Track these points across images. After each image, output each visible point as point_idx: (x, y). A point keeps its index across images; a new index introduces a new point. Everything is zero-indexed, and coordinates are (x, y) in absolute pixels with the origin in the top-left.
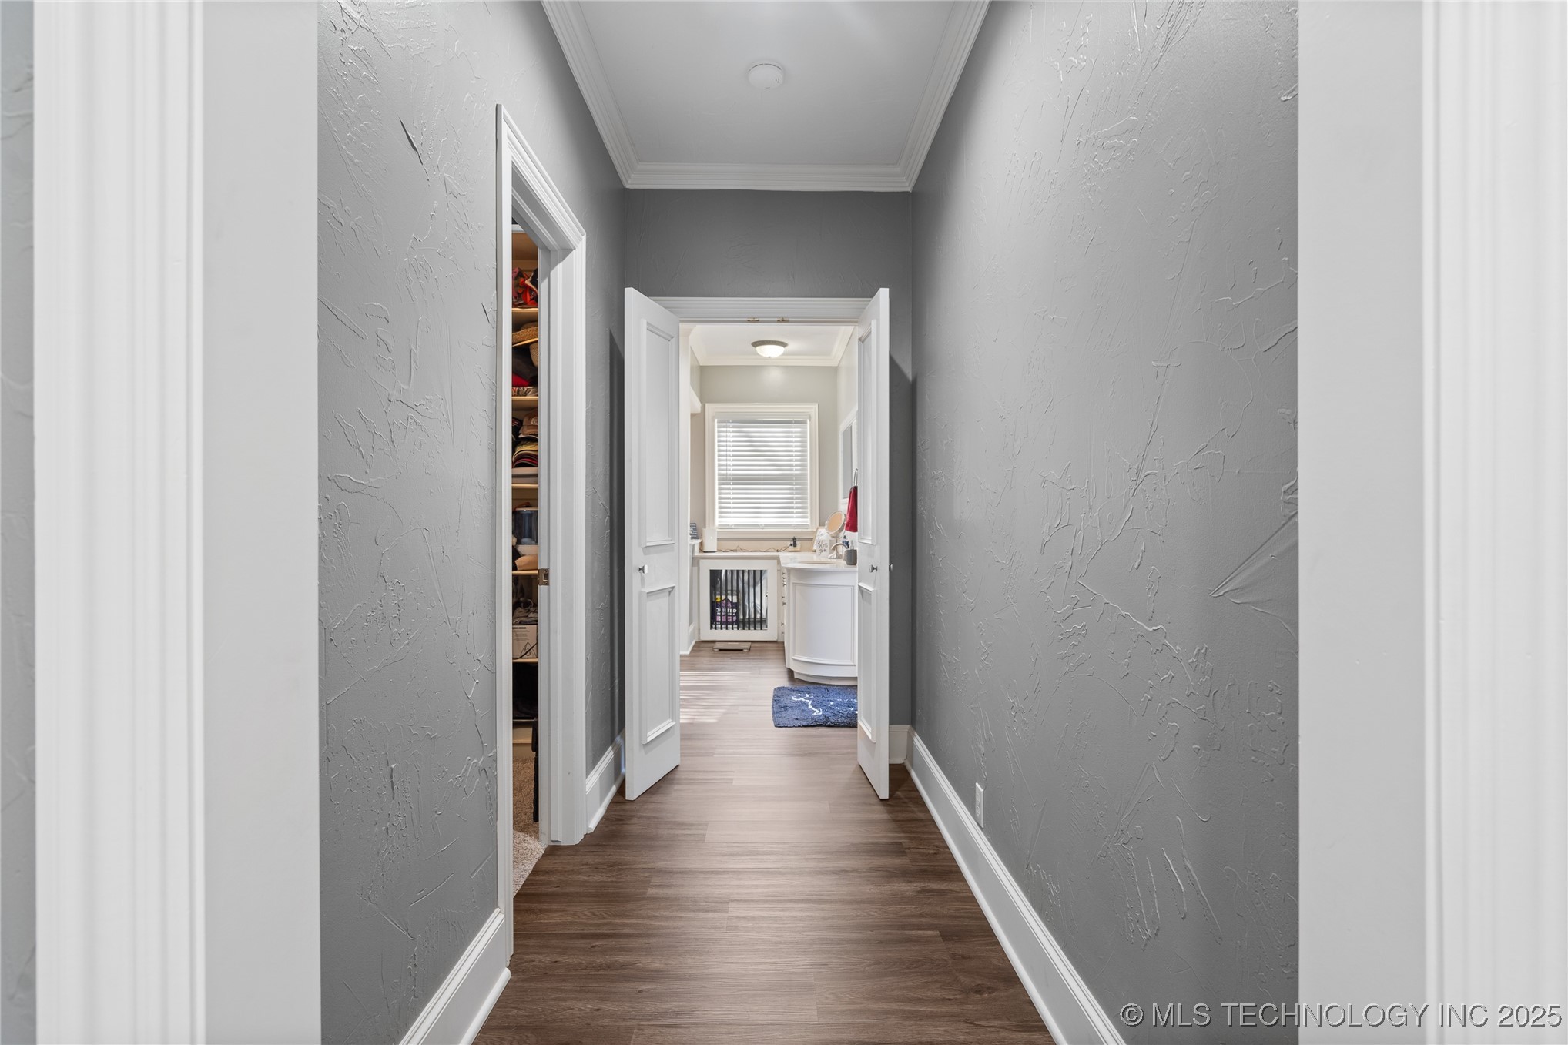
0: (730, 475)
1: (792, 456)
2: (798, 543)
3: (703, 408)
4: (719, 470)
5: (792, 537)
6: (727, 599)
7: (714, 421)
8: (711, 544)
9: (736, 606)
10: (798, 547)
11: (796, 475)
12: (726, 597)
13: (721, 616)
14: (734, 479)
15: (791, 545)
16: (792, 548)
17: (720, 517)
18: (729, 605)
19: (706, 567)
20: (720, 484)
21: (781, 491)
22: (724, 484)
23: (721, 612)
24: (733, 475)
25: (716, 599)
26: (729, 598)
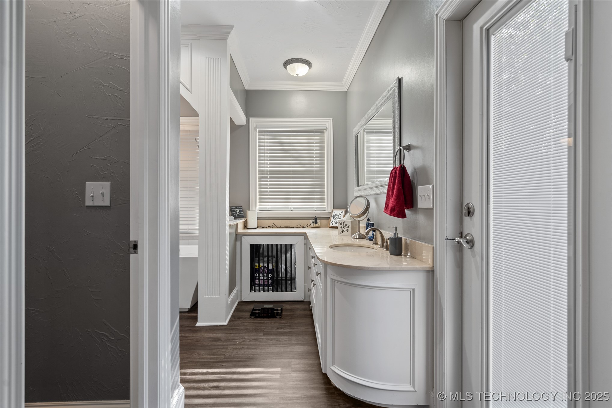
0: (268, 171)
1: (313, 157)
2: (318, 221)
3: (248, 121)
4: (259, 167)
5: (314, 216)
6: (264, 266)
7: (255, 130)
8: (253, 221)
9: (271, 271)
10: (319, 225)
11: (316, 171)
12: (263, 264)
13: (259, 279)
14: (270, 174)
15: (313, 223)
16: (314, 225)
17: (260, 202)
18: (266, 271)
19: (247, 242)
20: (260, 178)
21: (305, 183)
22: (263, 178)
23: (259, 277)
24: (270, 171)
25: (255, 266)
26: (266, 265)
